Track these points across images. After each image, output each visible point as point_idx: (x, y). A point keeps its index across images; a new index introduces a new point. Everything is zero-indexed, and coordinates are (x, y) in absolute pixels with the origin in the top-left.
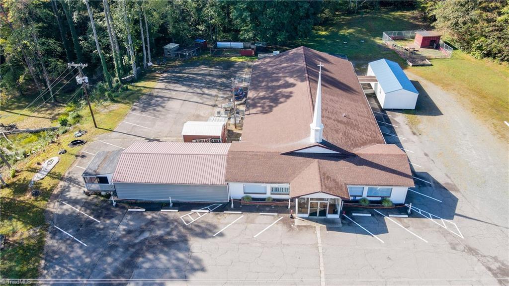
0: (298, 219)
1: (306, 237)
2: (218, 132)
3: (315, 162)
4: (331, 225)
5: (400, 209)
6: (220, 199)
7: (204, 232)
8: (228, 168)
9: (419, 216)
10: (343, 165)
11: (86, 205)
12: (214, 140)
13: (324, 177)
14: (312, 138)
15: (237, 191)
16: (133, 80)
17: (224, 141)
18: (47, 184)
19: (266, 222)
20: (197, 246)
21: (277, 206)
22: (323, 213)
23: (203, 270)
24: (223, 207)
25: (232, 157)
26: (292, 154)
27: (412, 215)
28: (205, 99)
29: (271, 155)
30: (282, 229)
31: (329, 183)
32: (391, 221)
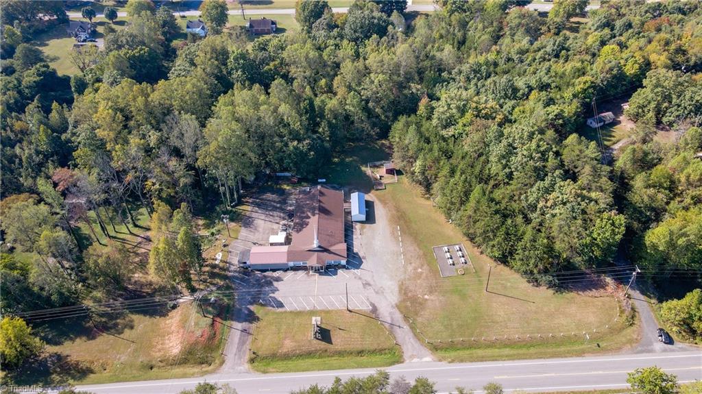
0: (311, 272)
1: (313, 278)
2: (283, 241)
3: (316, 253)
4: (321, 274)
5: (344, 267)
6: (285, 268)
7: (278, 279)
8: (288, 257)
9: (349, 269)
10: (325, 254)
11: (239, 272)
12: (281, 244)
13: (319, 258)
14: (315, 245)
15: (291, 264)
16: (236, 205)
17: (285, 245)
18: (221, 265)
19: (301, 274)
20: (275, 284)
21: (305, 268)
22: (319, 270)
23: (278, 290)
24: (286, 270)
25: (289, 253)
26: (309, 251)
27: (347, 269)
28: (271, 219)
29: (302, 251)
30: (306, 276)
31: (320, 261)
32: (340, 271)
